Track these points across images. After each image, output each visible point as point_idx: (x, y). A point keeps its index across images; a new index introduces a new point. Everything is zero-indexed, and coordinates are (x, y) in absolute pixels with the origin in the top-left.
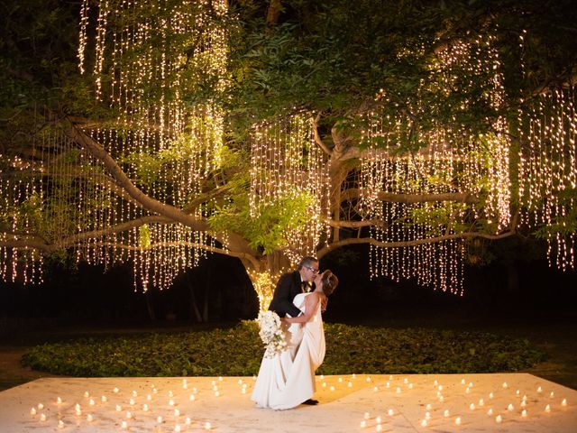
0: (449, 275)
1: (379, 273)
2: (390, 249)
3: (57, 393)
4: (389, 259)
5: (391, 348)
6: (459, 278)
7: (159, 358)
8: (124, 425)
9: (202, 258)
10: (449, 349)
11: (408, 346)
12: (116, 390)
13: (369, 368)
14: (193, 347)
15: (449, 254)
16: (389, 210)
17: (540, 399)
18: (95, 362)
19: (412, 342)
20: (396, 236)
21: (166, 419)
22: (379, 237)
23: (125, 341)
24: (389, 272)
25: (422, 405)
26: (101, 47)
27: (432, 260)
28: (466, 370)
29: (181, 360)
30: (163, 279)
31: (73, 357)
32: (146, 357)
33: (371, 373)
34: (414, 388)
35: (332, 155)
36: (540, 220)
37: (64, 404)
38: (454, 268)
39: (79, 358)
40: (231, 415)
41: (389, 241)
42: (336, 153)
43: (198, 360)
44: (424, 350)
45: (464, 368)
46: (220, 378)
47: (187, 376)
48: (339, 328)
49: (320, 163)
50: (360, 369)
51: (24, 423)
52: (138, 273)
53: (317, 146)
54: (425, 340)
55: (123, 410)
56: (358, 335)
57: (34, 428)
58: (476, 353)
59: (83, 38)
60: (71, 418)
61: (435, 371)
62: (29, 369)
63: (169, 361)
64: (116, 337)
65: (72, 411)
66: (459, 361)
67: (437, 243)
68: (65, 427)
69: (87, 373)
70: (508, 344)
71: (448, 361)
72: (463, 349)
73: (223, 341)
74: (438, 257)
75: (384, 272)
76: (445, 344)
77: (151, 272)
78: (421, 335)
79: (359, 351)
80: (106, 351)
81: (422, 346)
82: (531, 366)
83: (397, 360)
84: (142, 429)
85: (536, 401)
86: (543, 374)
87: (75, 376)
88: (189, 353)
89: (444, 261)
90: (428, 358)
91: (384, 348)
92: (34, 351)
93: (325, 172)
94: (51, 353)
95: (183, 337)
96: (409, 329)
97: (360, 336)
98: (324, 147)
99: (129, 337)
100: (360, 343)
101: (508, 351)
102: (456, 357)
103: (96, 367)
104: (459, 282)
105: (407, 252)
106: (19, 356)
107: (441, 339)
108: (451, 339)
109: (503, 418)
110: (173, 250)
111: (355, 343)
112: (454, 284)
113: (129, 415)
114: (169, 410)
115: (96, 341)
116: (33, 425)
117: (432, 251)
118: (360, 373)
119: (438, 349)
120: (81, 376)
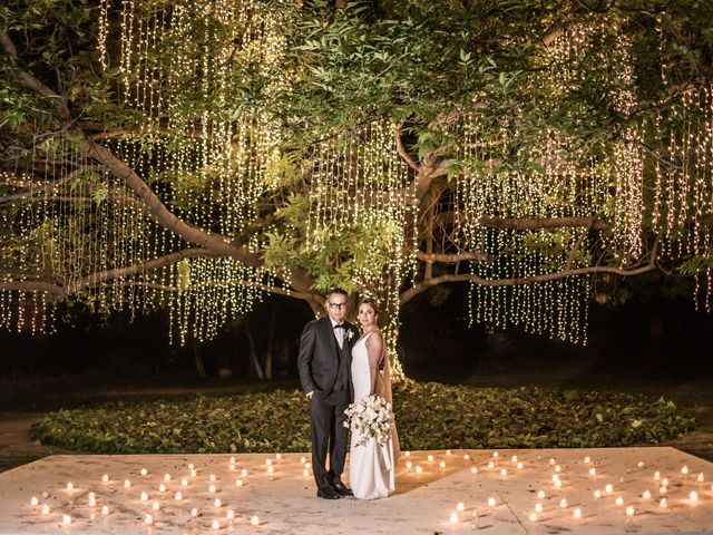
0: (569, 319)
1: (482, 319)
2: (495, 288)
3: (68, 475)
4: (494, 301)
5: (499, 414)
6: (581, 323)
7: (202, 429)
8: (149, 519)
9: (256, 301)
10: (573, 416)
11: (520, 412)
12: (144, 472)
13: (468, 440)
14: (247, 413)
15: (570, 293)
16: (496, 239)
17: (685, 482)
18: (121, 435)
19: (525, 406)
20: (503, 271)
21: (204, 511)
22: (483, 273)
23: (163, 406)
24: (494, 316)
25: (533, 491)
26: (128, 38)
27: (549, 300)
28: (592, 443)
29: (230, 432)
30: (205, 328)
31: (94, 428)
32: (186, 427)
33: (470, 448)
34: (525, 467)
35: (420, 171)
36: (684, 251)
37: (77, 490)
38: (575, 311)
39: (103, 429)
40: (287, 506)
41: (495, 278)
42: (424, 168)
43: (252, 432)
44: (540, 416)
45: (590, 440)
46: (278, 456)
47: (237, 452)
48: (433, 389)
49: (404, 182)
50: (457, 442)
51: (21, 516)
52: (175, 321)
53: (399, 158)
54: (542, 403)
55: (150, 498)
56: (456, 397)
57: (32, 523)
58: (607, 419)
59: (103, 25)
60: (82, 509)
61: (553, 444)
62: (38, 442)
63: (216, 432)
64: (152, 400)
65: (85, 501)
66: (583, 431)
67: (555, 281)
68: (73, 522)
69: (109, 449)
70: (648, 408)
71: (569, 431)
72: (590, 414)
73: (286, 406)
74: (555, 297)
75: (488, 318)
76: (567, 408)
77: (192, 319)
78: (536, 397)
79: (458, 418)
80: (137, 418)
81: (538, 411)
82: (675, 437)
83: (504, 430)
84: (171, 524)
85: (679, 485)
86: (690, 447)
87: (96, 452)
88: (242, 422)
89: (563, 302)
90: (544, 427)
91: (490, 414)
92: (46, 419)
93: (411, 192)
94: (68, 422)
95: (235, 401)
96: (523, 388)
97: (459, 400)
98: (409, 161)
99: (170, 399)
100: (459, 407)
101: (647, 416)
102: (580, 425)
103: (122, 441)
104: (582, 329)
105: (517, 292)
106: (26, 425)
107: (563, 402)
108: (575, 402)
109: (636, 510)
110: (220, 291)
111: (453, 407)
112: (575, 330)
113: (156, 505)
114: (209, 499)
115: (126, 405)
116: (32, 519)
117: (549, 290)
118: (456, 447)
119: (558, 415)
120: (102, 453)
